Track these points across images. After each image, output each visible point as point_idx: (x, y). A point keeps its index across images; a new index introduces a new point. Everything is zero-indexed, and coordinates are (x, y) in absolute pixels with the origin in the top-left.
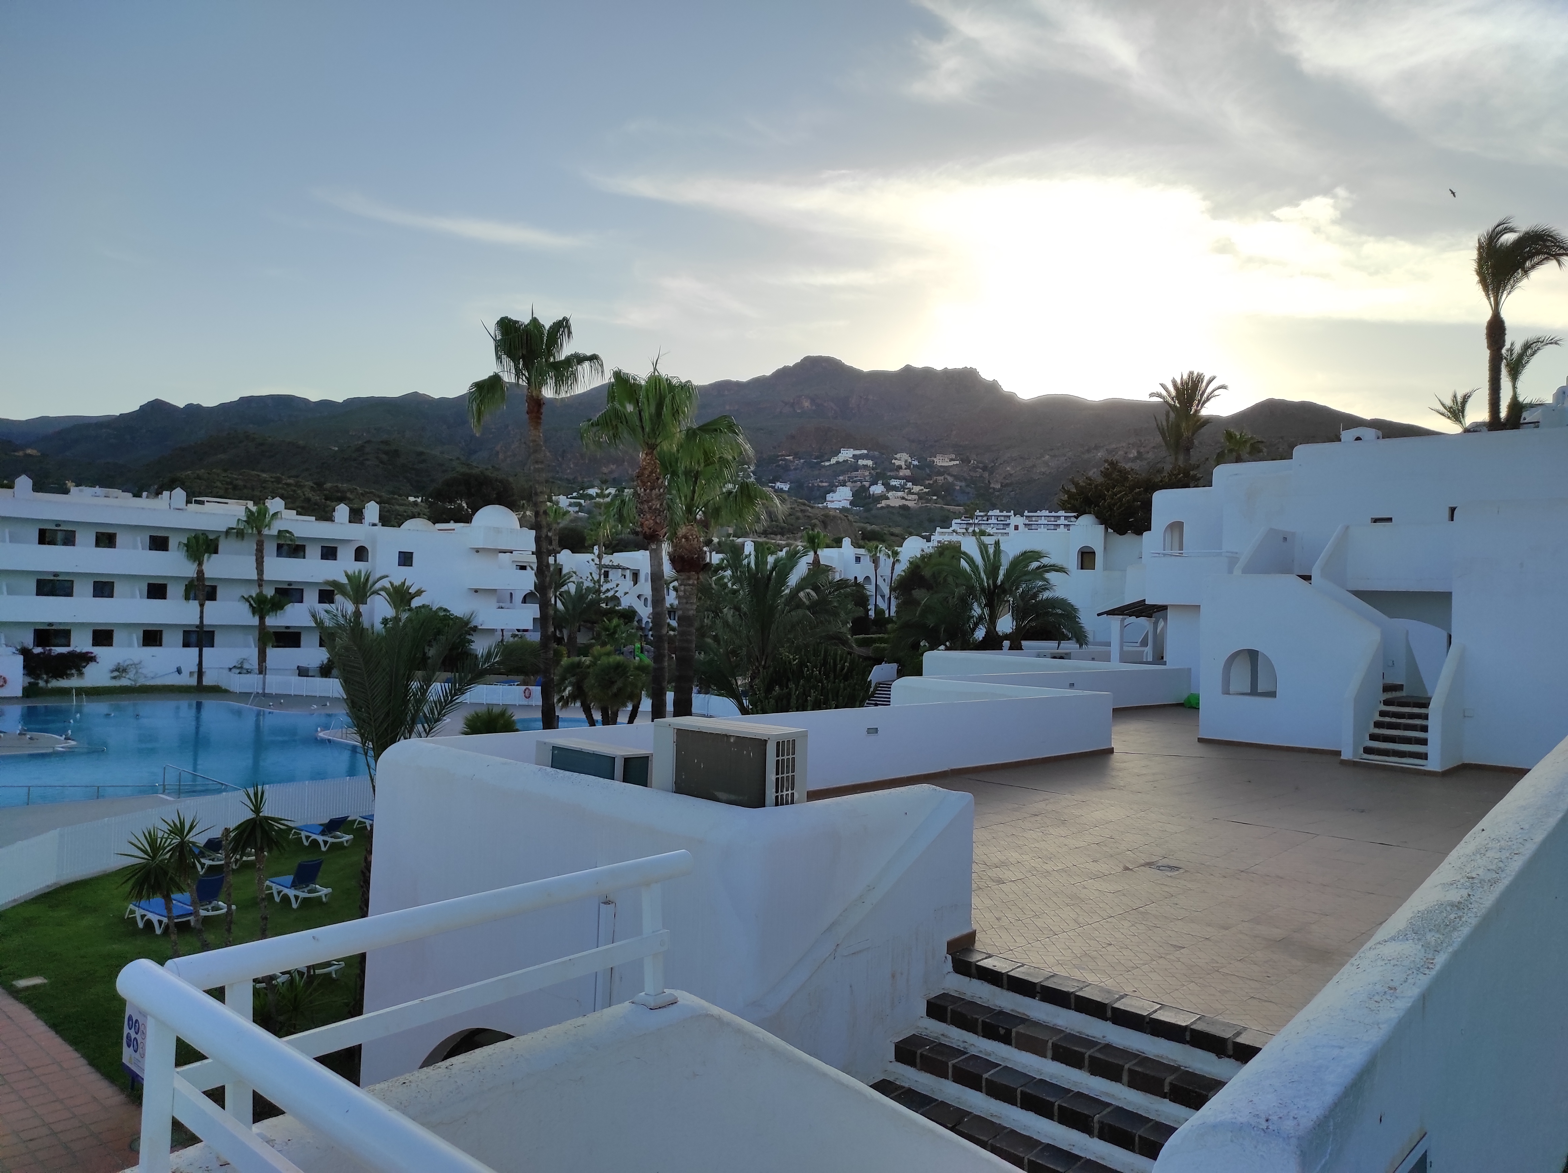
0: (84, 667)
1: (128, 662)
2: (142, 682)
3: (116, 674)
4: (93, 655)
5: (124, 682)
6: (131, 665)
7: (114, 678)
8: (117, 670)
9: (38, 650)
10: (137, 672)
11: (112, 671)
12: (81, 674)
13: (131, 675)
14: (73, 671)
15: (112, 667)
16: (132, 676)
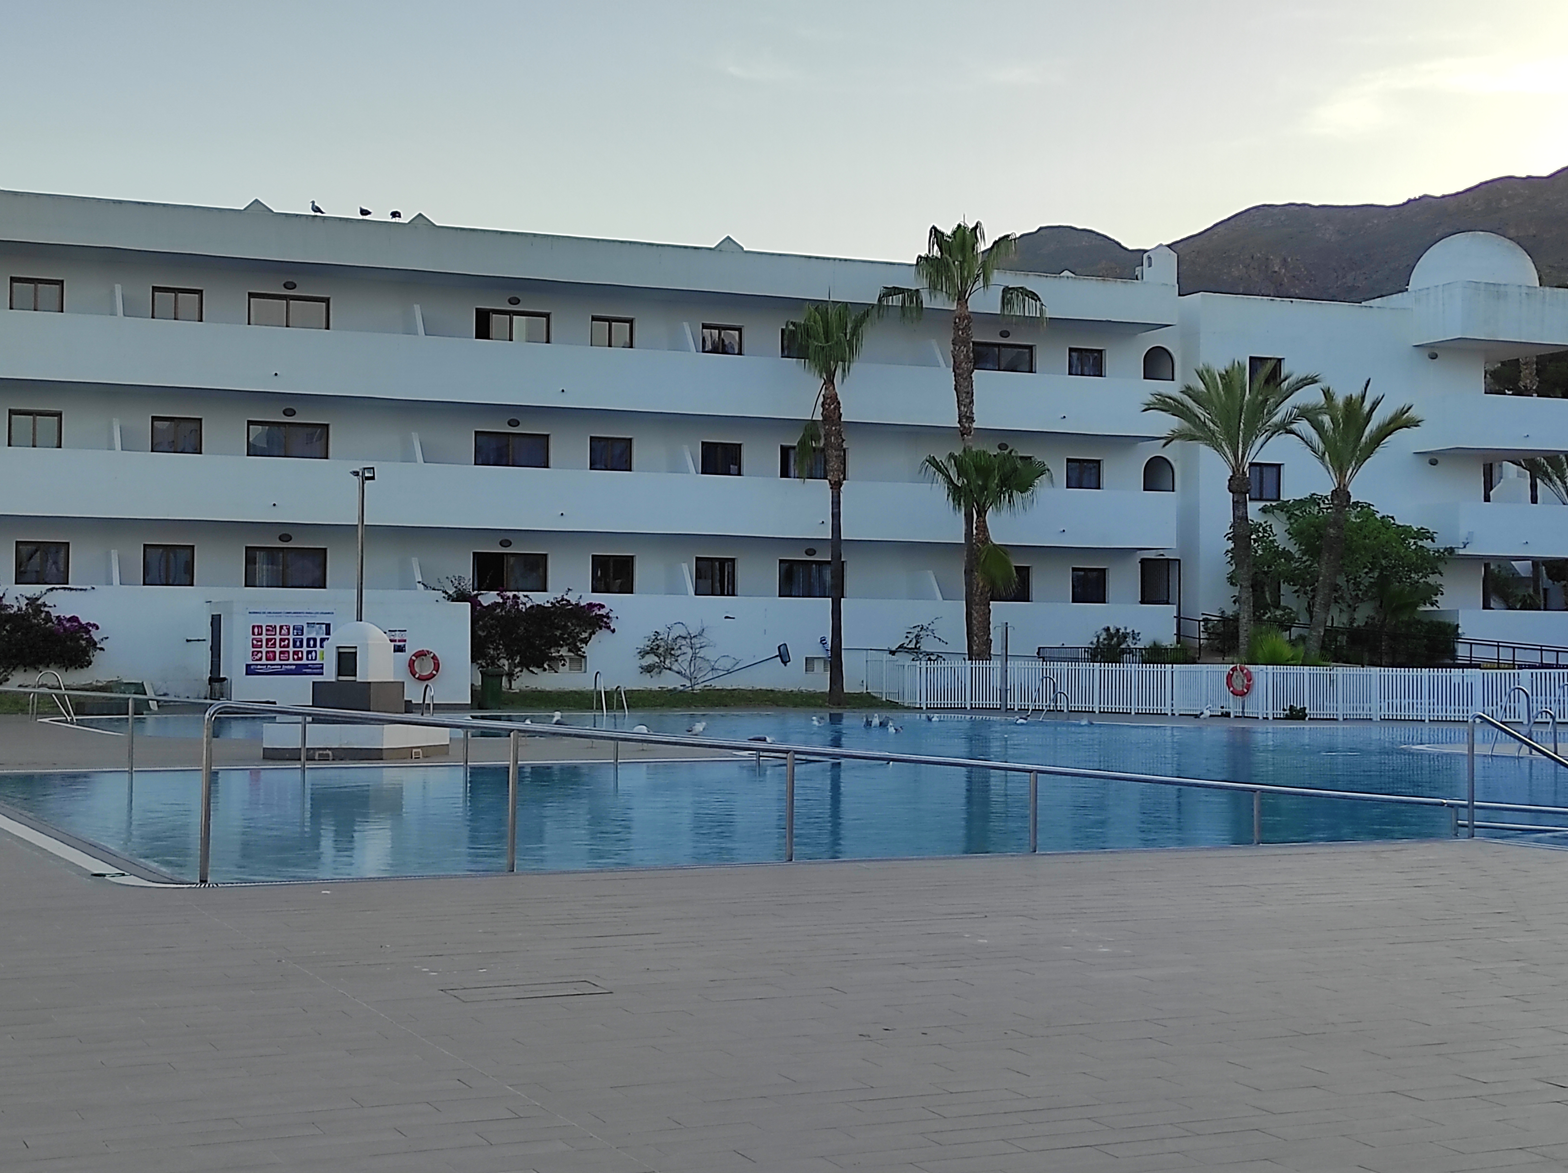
0: (586, 641)
1: (678, 631)
2: (706, 680)
3: (651, 659)
4: (603, 612)
5: (669, 681)
6: (685, 638)
7: (648, 669)
8: (653, 651)
9: (489, 598)
10: (694, 657)
11: (643, 654)
12: (580, 658)
13: (683, 664)
14: (564, 651)
15: (644, 644)
16: (685, 665)
